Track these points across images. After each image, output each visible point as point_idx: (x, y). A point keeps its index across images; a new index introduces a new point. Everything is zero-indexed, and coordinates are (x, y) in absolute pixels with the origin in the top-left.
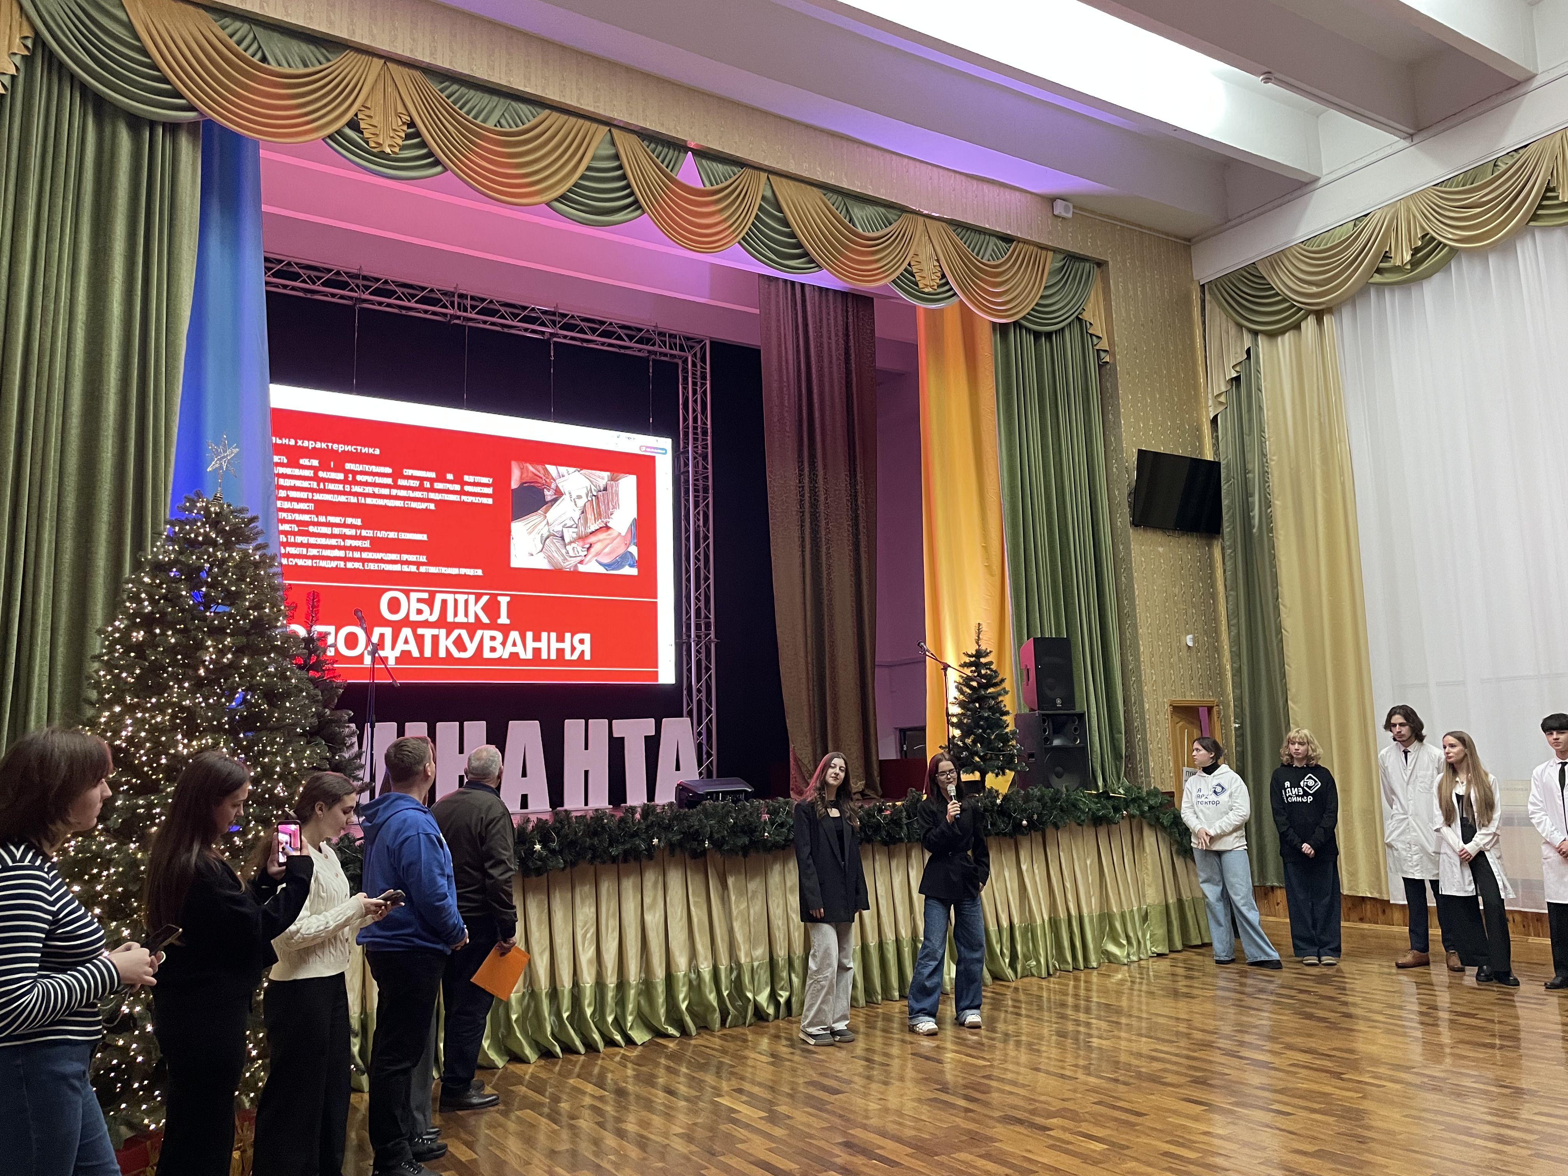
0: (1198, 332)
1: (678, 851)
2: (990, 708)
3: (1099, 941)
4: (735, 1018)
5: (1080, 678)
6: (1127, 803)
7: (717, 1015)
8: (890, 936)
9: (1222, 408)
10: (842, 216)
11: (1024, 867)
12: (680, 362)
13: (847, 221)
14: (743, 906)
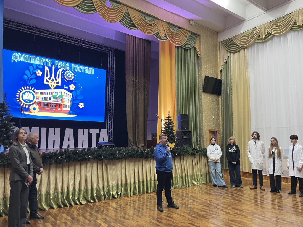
0: (218, 52)
1: (96, 159)
2: (171, 129)
3: (191, 181)
4: (107, 198)
5: (190, 124)
6: (199, 151)
7: (103, 197)
8: (145, 179)
9: (222, 68)
10: (143, 18)
11: (176, 164)
12: (109, 53)
13: (144, 20)
14: (111, 172)
